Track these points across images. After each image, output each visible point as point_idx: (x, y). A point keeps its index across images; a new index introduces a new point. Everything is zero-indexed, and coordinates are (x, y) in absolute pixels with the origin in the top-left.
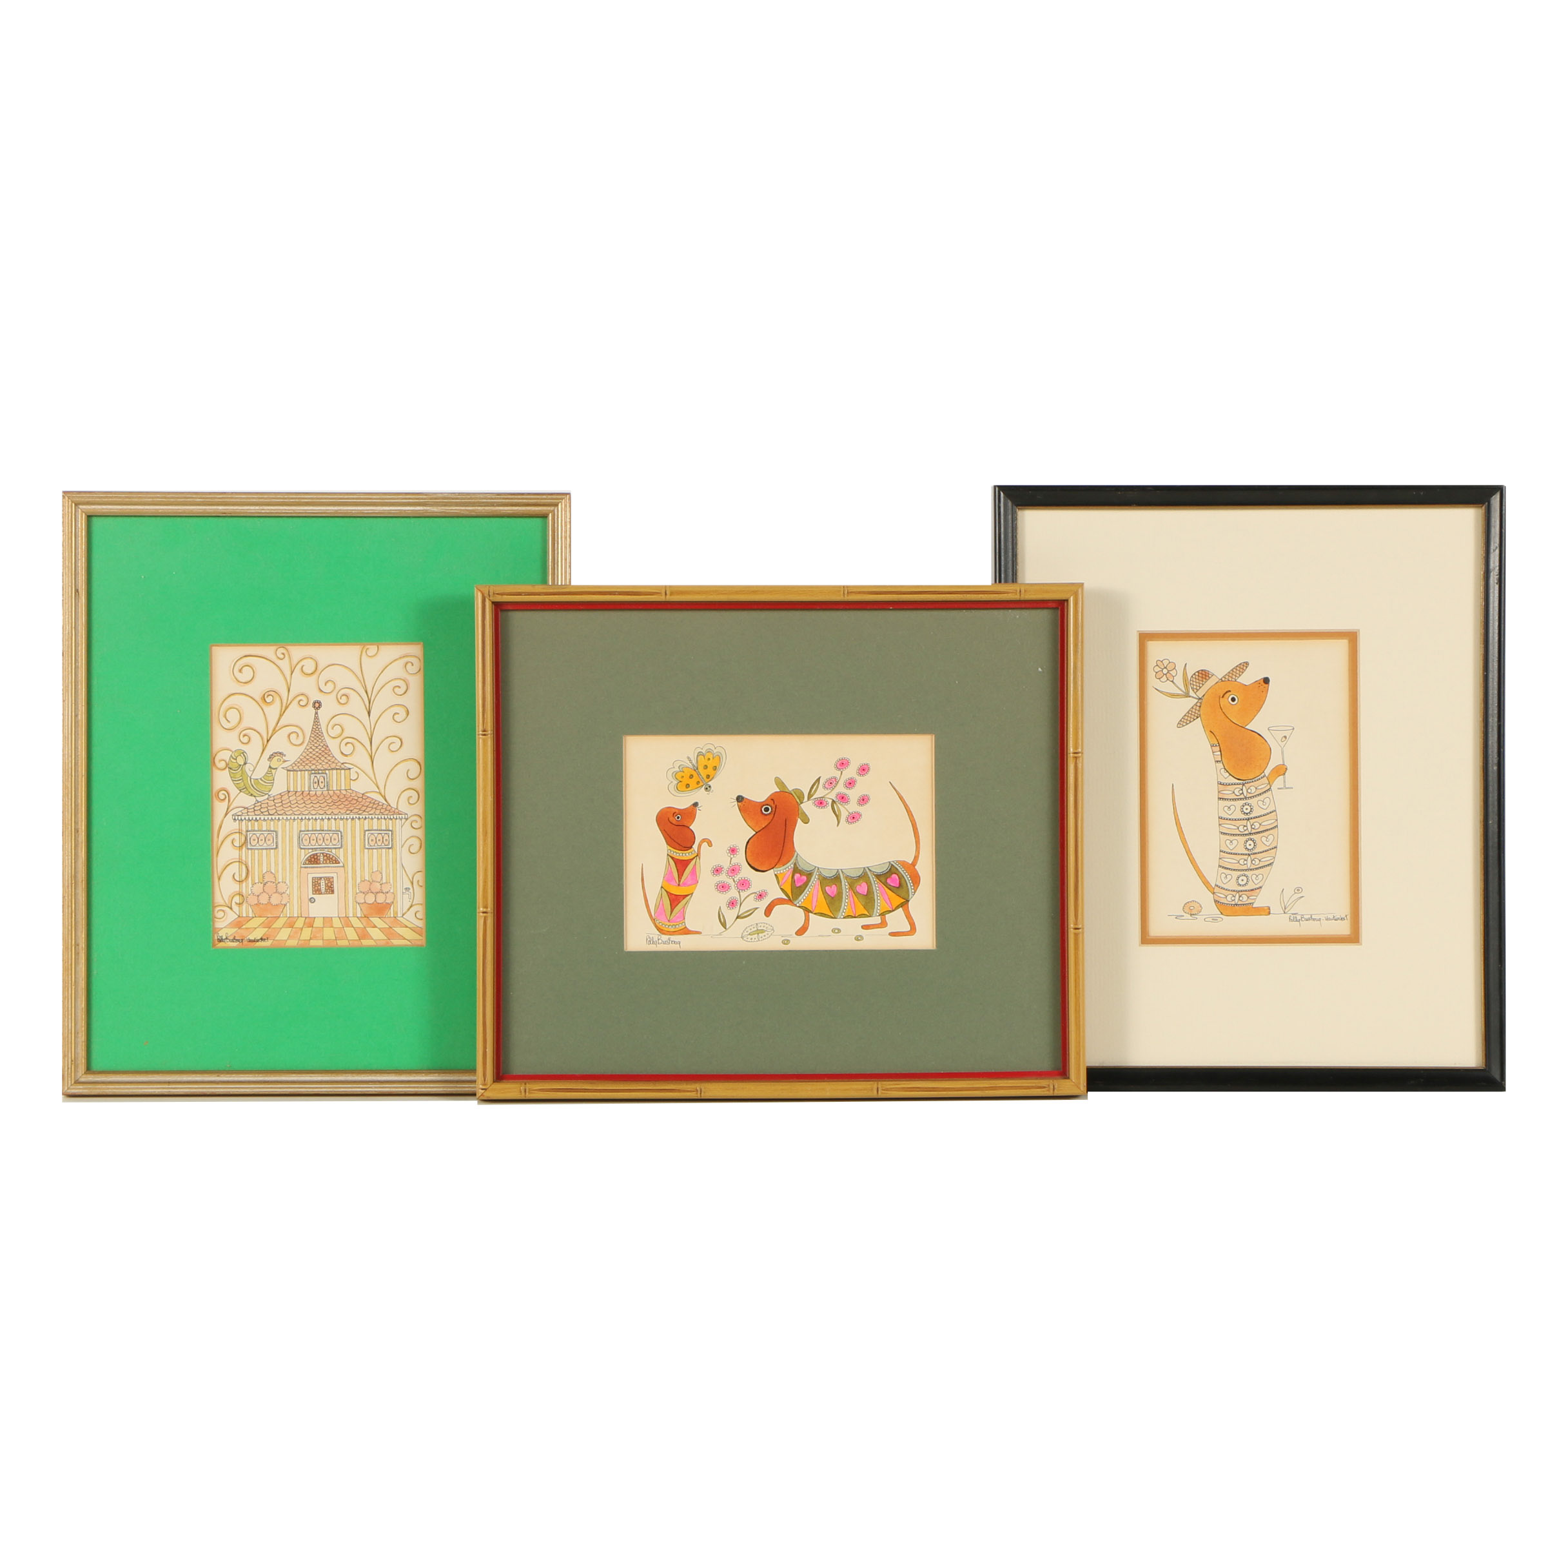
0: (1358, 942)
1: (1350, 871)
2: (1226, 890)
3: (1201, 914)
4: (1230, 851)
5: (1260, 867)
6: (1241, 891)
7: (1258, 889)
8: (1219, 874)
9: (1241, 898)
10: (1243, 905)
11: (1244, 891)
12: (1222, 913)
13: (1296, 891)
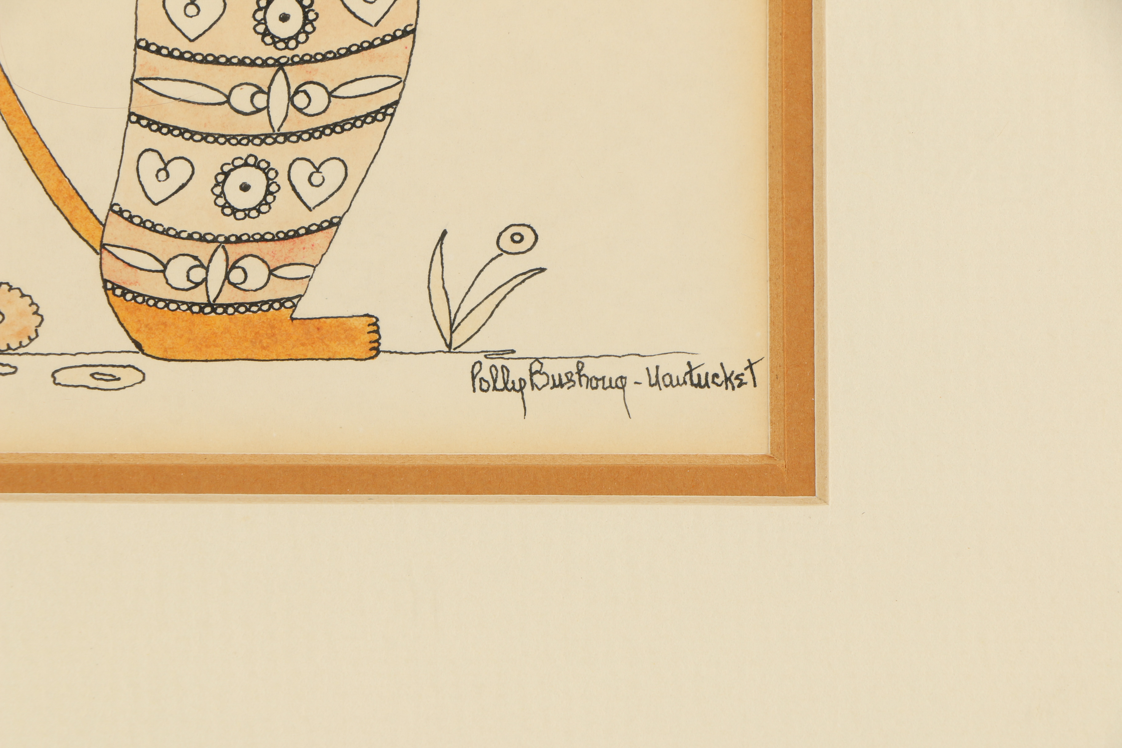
0: (813, 493)
1: (772, 147)
2: (165, 232)
3: (32, 348)
4: (184, 46)
5: (332, 128)
6: (239, 240)
7: (320, 228)
8: (131, 155)
9: (236, 276)
10: (249, 306)
11: (251, 240)
12: (138, 345)
13: (506, 243)
